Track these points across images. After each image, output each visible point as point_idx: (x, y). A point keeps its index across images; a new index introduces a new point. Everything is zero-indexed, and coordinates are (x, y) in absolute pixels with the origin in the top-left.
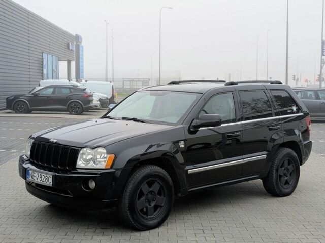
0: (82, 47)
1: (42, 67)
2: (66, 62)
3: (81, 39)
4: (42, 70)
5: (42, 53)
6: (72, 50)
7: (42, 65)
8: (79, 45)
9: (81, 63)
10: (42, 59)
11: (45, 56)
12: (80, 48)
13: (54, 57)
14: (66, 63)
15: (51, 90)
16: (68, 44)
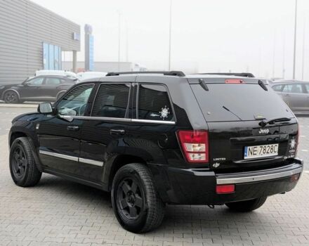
0: (93, 37)
1: (43, 58)
2: (72, 52)
3: (91, 29)
4: (43, 60)
5: (42, 43)
6: (77, 40)
7: (42, 55)
8: (88, 36)
10: (43, 49)
11: (45, 46)
12: (90, 39)
13: (56, 48)
15: (42, 80)
16: (73, 34)
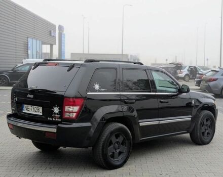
1: (28, 49)
3: (63, 28)
4: (28, 51)
5: (28, 38)
6: (53, 36)
7: (28, 47)
8: (61, 33)
9: (62, 47)
10: (28, 42)
11: (30, 40)
12: (63, 35)
13: (38, 42)
14: (49, 46)
16: (51, 32)
